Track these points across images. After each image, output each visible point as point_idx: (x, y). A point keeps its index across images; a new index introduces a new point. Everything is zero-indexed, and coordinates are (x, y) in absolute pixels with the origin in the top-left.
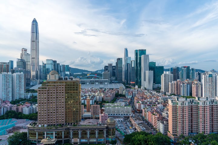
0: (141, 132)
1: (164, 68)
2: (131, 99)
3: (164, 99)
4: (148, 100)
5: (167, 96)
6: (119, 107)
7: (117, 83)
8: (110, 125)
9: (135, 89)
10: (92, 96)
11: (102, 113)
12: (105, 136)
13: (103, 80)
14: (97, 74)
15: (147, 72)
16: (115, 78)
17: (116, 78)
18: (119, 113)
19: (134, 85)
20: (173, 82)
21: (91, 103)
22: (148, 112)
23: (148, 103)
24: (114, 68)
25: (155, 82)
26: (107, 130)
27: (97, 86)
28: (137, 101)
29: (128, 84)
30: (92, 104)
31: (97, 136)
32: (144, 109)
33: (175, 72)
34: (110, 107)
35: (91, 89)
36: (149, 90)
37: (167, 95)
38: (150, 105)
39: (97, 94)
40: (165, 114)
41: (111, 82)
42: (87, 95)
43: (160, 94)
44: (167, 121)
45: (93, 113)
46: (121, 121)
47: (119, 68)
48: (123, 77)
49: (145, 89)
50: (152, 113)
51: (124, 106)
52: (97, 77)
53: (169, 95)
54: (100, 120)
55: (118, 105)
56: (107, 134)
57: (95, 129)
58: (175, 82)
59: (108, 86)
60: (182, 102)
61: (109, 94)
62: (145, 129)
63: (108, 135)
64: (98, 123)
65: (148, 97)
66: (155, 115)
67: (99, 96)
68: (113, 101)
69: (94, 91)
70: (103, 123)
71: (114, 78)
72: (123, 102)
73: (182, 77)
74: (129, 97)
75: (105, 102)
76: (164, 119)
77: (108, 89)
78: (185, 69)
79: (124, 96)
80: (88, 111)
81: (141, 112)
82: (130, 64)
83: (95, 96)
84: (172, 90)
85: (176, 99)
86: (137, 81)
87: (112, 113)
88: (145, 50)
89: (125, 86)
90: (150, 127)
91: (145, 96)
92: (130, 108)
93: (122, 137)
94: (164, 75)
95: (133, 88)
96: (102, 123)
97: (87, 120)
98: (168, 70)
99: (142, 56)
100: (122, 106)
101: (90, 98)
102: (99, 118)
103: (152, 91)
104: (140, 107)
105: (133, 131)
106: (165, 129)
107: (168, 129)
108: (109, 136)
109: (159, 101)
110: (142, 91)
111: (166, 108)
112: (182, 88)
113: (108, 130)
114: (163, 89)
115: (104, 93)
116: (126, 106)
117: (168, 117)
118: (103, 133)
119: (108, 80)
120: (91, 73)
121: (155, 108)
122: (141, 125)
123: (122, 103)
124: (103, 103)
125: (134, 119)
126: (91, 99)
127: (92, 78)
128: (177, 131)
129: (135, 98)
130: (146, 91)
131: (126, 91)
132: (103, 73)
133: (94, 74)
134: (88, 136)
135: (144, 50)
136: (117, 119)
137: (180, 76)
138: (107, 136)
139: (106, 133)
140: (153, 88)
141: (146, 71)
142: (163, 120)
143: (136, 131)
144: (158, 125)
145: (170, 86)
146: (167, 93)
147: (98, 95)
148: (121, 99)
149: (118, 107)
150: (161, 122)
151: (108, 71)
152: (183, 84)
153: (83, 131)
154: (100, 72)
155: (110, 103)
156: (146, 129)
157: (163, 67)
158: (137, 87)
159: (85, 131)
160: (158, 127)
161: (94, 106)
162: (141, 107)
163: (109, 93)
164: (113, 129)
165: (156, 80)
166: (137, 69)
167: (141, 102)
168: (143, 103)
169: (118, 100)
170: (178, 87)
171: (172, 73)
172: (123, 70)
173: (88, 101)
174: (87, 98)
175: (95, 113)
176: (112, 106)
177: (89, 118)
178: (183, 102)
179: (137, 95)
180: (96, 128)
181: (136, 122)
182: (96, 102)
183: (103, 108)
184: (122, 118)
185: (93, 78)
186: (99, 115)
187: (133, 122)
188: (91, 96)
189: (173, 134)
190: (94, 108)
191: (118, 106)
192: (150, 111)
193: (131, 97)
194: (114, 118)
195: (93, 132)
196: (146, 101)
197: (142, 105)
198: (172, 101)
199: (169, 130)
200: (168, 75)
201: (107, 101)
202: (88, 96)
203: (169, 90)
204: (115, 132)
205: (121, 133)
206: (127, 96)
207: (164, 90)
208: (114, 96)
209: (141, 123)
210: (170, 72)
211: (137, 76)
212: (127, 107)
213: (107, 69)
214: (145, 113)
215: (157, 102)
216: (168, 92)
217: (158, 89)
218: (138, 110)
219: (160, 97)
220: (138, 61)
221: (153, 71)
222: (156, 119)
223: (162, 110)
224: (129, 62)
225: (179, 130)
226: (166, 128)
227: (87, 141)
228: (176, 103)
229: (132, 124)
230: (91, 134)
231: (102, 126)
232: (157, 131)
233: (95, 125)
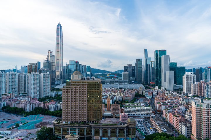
0: (162, 133)
1: (186, 69)
2: (151, 100)
3: (186, 101)
4: (168, 101)
5: (190, 98)
6: (139, 107)
7: (137, 83)
8: (130, 124)
9: (155, 90)
10: (112, 95)
11: (122, 112)
12: (125, 135)
13: (122, 80)
14: (117, 75)
15: (168, 73)
16: (134, 78)
17: (136, 79)
18: (139, 113)
19: (154, 86)
20: (196, 83)
21: (111, 103)
22: (169, 113)
23: (169, 104)
24: (134, 69)
25: (175, 82)
26: (127, 129)
27: (117, 86)
28: (157, 102)
29: (147, 84)
30: (112, 104)
31: (117, 135)
32: (165, 110)
33: (199, 73)
34: (130, 107)
35: (111, 89)
36: (169, 91)
37: (189, 96)
38: (171, 107)
39: (117, 93)
40: (188, 116)
41: (130, 83)
42: (107, 94)
43: (182, 95)
44: (190, 123)
45: (113, 113)
46: (142, 121)
47: (138, 69)
48: (143, 77)
49: (166, 90)
50: (174, 114)
51: (144, 106)
52: (117, 78)
54: (120, 119)
55: (138, 105)
56: (127, 134)
57: (116, 128)
58: (198, 83)
59: (128, 86)
60: (207, 105)
61: (129, 94)
62: (166, 130)
63: (128, 134)
64: (118, 123)
65: (169, 98)
66: (176, 116)
68: (133, 101)
69: (114, 90)
70: (123, 122)
71: (133, 79)
72: (143, 102)
73: (206, 78)
74: (148, 98)
75: (125, 102)
76: (187, 121)
77: (127, 89)
78: (209, 69)
79: (144, 96)
80: (109, 110)
81: (162, 113)
82: (150, 65)
83: (115, 96)
84: (195, 91)
85: (200, 101)
86: (157, 81)
87: (132, 113)
88: (166, 50)
89: (144, 86)
90: (171, 128)
91: (166, 97)
92: (150, 109)
93: (142, 137)
94: (186, 75)
95: (153, 89)
96: (122, 122)
97: (108, 119)
98: (190, 71)
99: (163, 57)
100: (142, 106)
101: (111, 98)
102: (119, 118)
103: (173, 92)
104: (160, 108)
105: (153, 131)
106: (188, 132)
107: (191, 132)
108: (129, 135)
109: (180, 102)
110: (162, 91)
111: (188, 110)
112: (206, 90)
113: (128, 129)
114: (184, 90)
115: (124, 93)
116: (146, 107)
117: (191, 119)
118: (123, 132)
119: (127, 80)
120: (110, 73)
121: (177, 110)
122: (162, 127)
123: (142, 104)
124: (123, 103)
125: (154, 119)
126: (111, 99)
127: (111, 79)
128: (201, 134)
129: (155, 99)
130: (167, 92)
131: (146, 91)
132: (123, 73)
133: (114, 75)
134: (109, 134)
135: (164, 50)
136: (137, 119)
137: (204, 77)
138: (127, 136)
139: (127, 133)
140: (174, 89)
141: (166, 72)
142: (186, 122)
143: (157, 132)
144: (181, 127)
145: (192, 87)
146: (189, 94)
147: (118, 95)
148: (140, 99)
149: (138, 107)
150: (183, 124)
151: (128, 72)
152: (207, 85)
153: (104, 129)
154: (120, 73)
155: (130, 103)
156: (167, 131)
157: (184, 68)
158: (157, 87)
159: (106, 129)
160: (181, 129)
161: (114, 106)
162: (161, 108)
163: (128, 93)
164: (133, 128)
165: (178, 81)
166: (157, 70)
167: (161, 103)
168: (163, 104)
169: (138, 100)
170: (201, 88)
171: (194, 74)
172: (143, 70)
173: (109, 100)
174: (107, 97)
175: (115, 112)
176: (132, 106)
177: (110, 117)
178: (208, 104)
179: (157, 96)
180: (116, 127)
181: (156, 123)
182: (116, 102)
183: (123, 108)
184: (142, 118)
185: (113, 79)
186: (119, 114)
187: (153, 123)
188: (111, 95)
189: (198, 137)
190: (114, 107)
191: (138, 106)
192: (171, 112)
193: (151, 97)
194: (134, 118)
195: (113, 131)
196: (167, 102)
197: (163, 106)
198: (196, 103)
199: (192, 133)
200: (191, 76)
201: (126, 101)
202: (109, 96)
203: (191, 92)
204: (135, 132)
205: (142, 133)
206: (147, 97)
207: (186, 91)
208: (134, 96)
209: (162, 124)
210: (192, 73)
211: (157, 76)
212: (147, 108)
213: (126, 70)
214: (166, 114)
215: (178, 103)
216: (191, 93)
217: (179, 91)
218: (158, 111)
219: (182, 98)
220: (158, 62)
221: (174, 72)
222: (178, 121)
223: (185, 112)
224: (149, 62)
225: (204, 133)
226: (189, 131)
227: (108, 139)
228: (200, 105)
229: (152, 125)
230: (111, 132)
231: (123, 125)
232: (179, 133)
233: (115, 124)
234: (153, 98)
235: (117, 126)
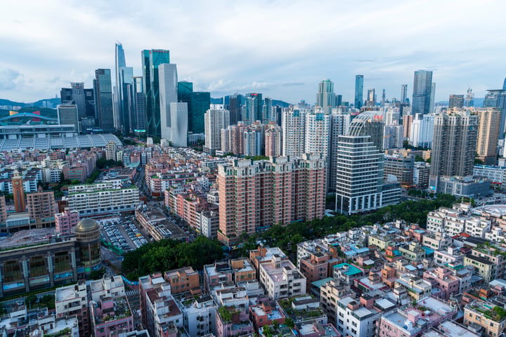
0: (162, 240)
1: (211, 97)
2: (137, 171)
3: (210, 165)
4: (176, 170)
5: (218, 158)
6: (109, 192)
7: (101, 133)
8: (85, 236)
9: (146, 146)
10: (29, 169)
11: (61, 210)
12: (73, 264)
13: (59, 126)
14: (40, 112)
15: (174, 106)
16: (93, 121)
17: (97, 121)
18: (108, 205)
19: (144, 137)
20: (229, 127)
21: (27, 189)
22: (176, 196)
23: (177, 176)
24: (89, 95)
25: (190, 128)
26: (78, 249)
27: (42, 143)
28: (151, 174)
29: (128, 134)
30: (32, 192)
31: (50, 268)
32: (168, 190)
33: (234, 105)
34: (84, 194)
35: (23, 151)
36: (179, 147)
37: (218, 156)
38: (180, 181)
39: (43, 164)
40: (213, 196)
41: (83, 132)
42: (12, 168)
43: (203, 154)
44: (217, 210)
45: (34, 215)
46: (115, 223)
47: (102, 95)
48: (116, 117)
49: (171, 145)
50: (187, 197)
51: (120, 188)
52: (41, 120)
53: (221, 157)
54: (58, 228)
55: (106, 186)
56: (79, 260)
57: (45, 252)
58: (234, 127)
59: (74, 142)
60: (244, 169)
61: (80, 161)
62: (171, 233)
63: (82, 260)
64: (50, 238)
65: (177, 164)
66: (191, 200)
67: (49, 168)
68: (92, 178)
69: (34, 155)
70: (66, 234)
71: (91, 121)
72: (118, 178)
73: (248, 117)
74: (131, 166)
75: (69, 183)
76: (211, 206)
77: (74, 149)
78: (253, 99)
79: (120, 164)
80: (21, 210)
81: (161, 197)
82: (131, 86)
83: (39, 169)
84: (227, 144)
85: (234, 164)
86: (151, 126)
87: (89, 209)
88: (168, 52)
89: (121, 139)
90: (181, 227)
91: (170, 162)
92: (135, 191)
93: (118, 259)
94: (211, 111)
95: (141, 145)
96: (63, 235)
97: (20, 233)
98: (219, 101)
99: (161, 67)
100: (114, 188)
101: (24, 177)
102: (53, 225)
103: (185, 150)
104: (158, 186)
105: (143, 241)
106: (212, 227)
107: (218, 226)
108: (83, 262)
109: (200, 169)
110: (163, 149)
111: (214, 184)
112: (246, 141)
113: (81, 249)
114: (208, 144)
115: (65, 160)
116: (126, 188)
117: (218, 202)
118: (67, 258)
119: (73, 126)
120: (20, 108)
121: (192, 186)
122: (162, 227)
123: (116, 182)
124: (65, 187)
125: (145, 214)
126: (26, 179)
127: (24, 123)
128: (235, 227)
129: (147, 167)
130: (173, 149)
131: (125, 152)
132: (58, 106)
133: (31, 112)
134: (25, 272)
135: (165, 51)
136: (104, 221)
137: (244, 115)
138: (78, 264)
139: (76, 257)
140: (188, 143)
141: (171, 104)
142: (210, 208)
143: (152, 240)
144: (199, 221)
145: (223, 137)
146: (217, 151)
147: (46, 167)
148: (111, 171)
149: (105, 192)
150: (204, 215)
151: (74, 103)
152: (249, 131)
153: (9, 263)
154: (50, 106)
155: (84, 184)
156: (173, 233)
157: (207, 95)
158: (150, 141)
159: (15, 262)
160: (199, 225)
161: (36, 196)
162: (160, 187)
163: (78, 159)
164: (94, 244)
165: (195, 124)
166: (149, 98)
167: (160, 176)
168: (165, 178)
169: (105, 174)
170: (239, 138)
171: (227, 108)
172: (115, 99)
173: (17, 183)
174: (13, 175)
175: (41, 211)
176: (88, 191)
177: (26, 228)
178: (246, 169)
179: (151, 161)
180: (45, 249)
181: (150, 222)
182: (44, 185)
183: (63, 199)
184: (115, 216)
185: (28, 123)
186: (52, 215)
187: (144, 222)
188: (24, 170)
189: (228, 234)
190: (36, 200)
191: (104, 189)
192: (181, 192)
193: (136, 165)
194: (96, 219)
195: (37, 261)
196: (172, 172)
197: (164, 183)
198: (225, 167)
199: (221, 229)
200: (220, 113)
201: (73, 181)
202: (16, 172)
203: (220, 146)
204: (99, 250)
205: (116, 250)
206: (128, 164)
207: (212, 146)
208: (94, 166)
209: (162, 222)
210: (222, 106)
211: (149, 114)
212: (128, 190)
213: (69, 98)
214: (171, 199)
215: (196, 172)
216: (220, 149)
217: (198, 145)
218: (154, 194)
219: (203, 160)
220: (152, 79)
221: (187, 103)
222: (195, 209)
223: (207, 189)
224: (128, 80)
225: (239, 225)
226: (215, 225)
227: (23, 284)
228: (233, 171)
229: (142, 227)
230: (32, 266)
231: (64, 241)
232: (196, 233)
233: (42, 244)
234: (142, 166)
235: (49, 246)
